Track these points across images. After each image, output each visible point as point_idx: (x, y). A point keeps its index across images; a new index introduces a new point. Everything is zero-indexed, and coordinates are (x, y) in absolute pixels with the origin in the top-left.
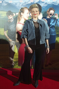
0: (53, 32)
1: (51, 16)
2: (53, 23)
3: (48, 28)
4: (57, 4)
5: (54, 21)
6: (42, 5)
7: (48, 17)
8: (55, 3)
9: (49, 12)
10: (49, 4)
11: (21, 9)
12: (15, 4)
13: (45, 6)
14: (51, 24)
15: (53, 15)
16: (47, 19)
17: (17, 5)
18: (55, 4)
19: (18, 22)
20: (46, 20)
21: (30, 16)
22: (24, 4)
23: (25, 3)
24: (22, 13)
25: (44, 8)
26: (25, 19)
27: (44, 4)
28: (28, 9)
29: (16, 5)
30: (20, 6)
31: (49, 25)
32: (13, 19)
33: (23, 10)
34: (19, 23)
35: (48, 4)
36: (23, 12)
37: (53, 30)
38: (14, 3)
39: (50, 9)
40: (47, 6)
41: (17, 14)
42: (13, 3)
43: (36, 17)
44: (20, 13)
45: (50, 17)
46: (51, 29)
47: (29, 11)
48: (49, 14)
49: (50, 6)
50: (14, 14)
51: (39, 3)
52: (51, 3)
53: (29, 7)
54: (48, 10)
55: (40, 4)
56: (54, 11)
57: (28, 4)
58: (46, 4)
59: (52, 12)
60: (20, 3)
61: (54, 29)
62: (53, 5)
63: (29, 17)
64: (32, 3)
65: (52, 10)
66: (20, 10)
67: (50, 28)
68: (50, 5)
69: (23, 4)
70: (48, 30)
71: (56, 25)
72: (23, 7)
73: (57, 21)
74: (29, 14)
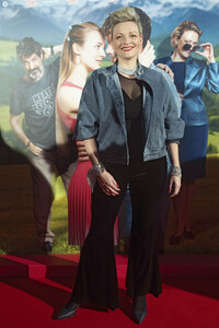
1: (186, 54)
2: (194, 79)
3: (178, 100)
4: (209, 8)
5: (200, 73)
6: (152, 11)
7: (177, 59)
8: (201, 4)
9: (179, 38)
10: (178, 9)
11: (71, 32)
12: (47, 11)
13: (163, 14)
14: (188, 82)
15: (195, 48)
16: (174, 67)
17: (58, 16)
18: (201, 7)
19: (61, 80)
20: (168, 69)
22: (83, 11)
23: (87, 5)
24: (75, 46)
25: (161, 22)
26: (89, 69)
27: (159, 7)
28: (100, 30)
29: (53, 16)
30: (70, 19)
31: (181, 87)
32: (41, 68)
33: (81, 33)
34: (66, 84)
35: (176, 6)
36: (81, 42)
37: (196, 107)
38: (44, 6)
39: (185, 27)
40: (170, 17)
41: (59, 48)
42: (39, 8)
43: (129, 59)
44: (69, 45)
45: (182, 57)
46: (189, 101)
47: (103, 38)
48: (180, 47)
49: (184, 13)
50: (48, 51)
51: (142, 5)
52: (185, 3)
53: (102, 23)
54: (176, 30)
55: (143, 9)
56: (200, 35)
57: (98, 11)
58: (167, 9)
59: (190, 36)
60: (68, 7)
61: (200, 103)
62: (195, 9)
63: (104, 59)
64: (112, 6)
65: (190, 28)
67: (185, 97)
68: (184, 9)
69: (78, 12)
70: (179, 106)
71: (206, 85)
72: (80, 23)
73: (211, 72)
74: (102, 47)
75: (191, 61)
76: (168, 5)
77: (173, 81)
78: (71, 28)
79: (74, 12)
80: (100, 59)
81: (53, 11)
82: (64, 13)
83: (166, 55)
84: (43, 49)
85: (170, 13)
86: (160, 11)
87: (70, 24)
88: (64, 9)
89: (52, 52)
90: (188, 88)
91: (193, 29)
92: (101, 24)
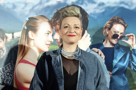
0: (121, 87)
1: (114, 41)
4: (132, 8)
5: (125, 56)
6: (90, 9)
7: (107, 45)
8: (127, 4)
9: (110, 29)
12: (10, 6)
13: (98, 11)
17: (18, 10)
18: (127, 7)
20: (100, 52)
21: (55, 40)
22: (37, 7)
23: (40, 3)
25: (96, 17)
27: (95, 6)
28: (50, 22)
29: (15, 10)
30: (27, 13)
31: (110, 67)
33: (35, 23)
34: (22, 61)
35: (107, 5)
36: (35, 30)
37: (121, 82)
38: (8, 3)
40: (103, 13)
41: (18, 34)
42: (4, 4)
45: (112, 44)
48: (110, 36)
49: (114, 11)
50: (10, 36)
51: (82, 4)
52: (115, 3)
54: (107, 24)
55: (83, 7)
56: (125, 28)
57: (48, 7)
58: (101, 7)
60: (26, 4)
61: (124, 79)
62: (122, 8)
63: (52, 44)
64: (59, 4)
65: (118, 22)
66: (27, 25)
67: (113, 74)
68: (114, 8)
69: (33, 7)
71: (129, 66)
73: (133, 55)
74: (51, 35)
75: (118, 47)
76: (102, 4)
77: (104, 61)
78: (27, 19)
79: (31, 8)
80: (49, 43)
81: (14, 6)
82: (23, 8)
83: (100, 42)
84: (7, 34)
85: (103, 10)
86: (95, 8)
87: (27, 16)
88: (23, 5)
89: (13, 37)
90: (115, 67)
91: (120, 23)
92: (51, 17)
